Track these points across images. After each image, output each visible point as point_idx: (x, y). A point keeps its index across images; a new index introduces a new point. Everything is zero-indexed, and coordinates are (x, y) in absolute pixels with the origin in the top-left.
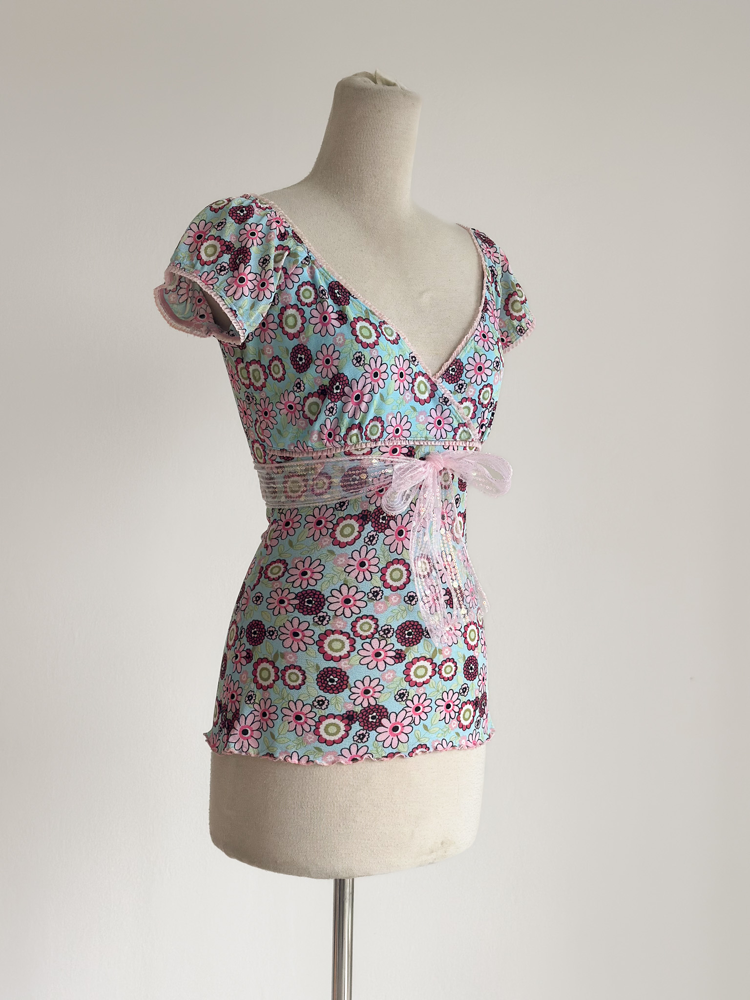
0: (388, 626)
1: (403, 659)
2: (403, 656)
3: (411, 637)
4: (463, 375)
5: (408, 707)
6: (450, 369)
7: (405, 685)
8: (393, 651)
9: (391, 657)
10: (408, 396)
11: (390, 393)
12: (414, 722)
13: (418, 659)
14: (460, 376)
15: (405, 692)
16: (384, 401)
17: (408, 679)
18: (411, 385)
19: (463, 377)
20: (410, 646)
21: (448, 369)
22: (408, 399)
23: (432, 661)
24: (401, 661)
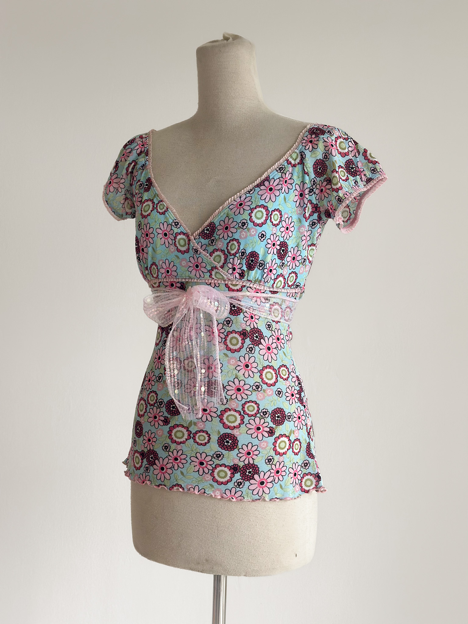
0: (162, 399)
1: (168, 423)
2: (168, 421)
3: (174, 409)
4: (215, 233)
5: (170, 456)
6: (205, 229)
7: (169, 441)
8: (163, 416)
9: (161, 420)
10: (172, 249)
11: (158, 246)
12: (174, 467)
13: (178, 426)
14: (213, 234)
15: (168, 445)
16: (155, 252)
17: (170, 437)
18: (174, 241)
19: (215, 235)
20: (173, 415)
21: (204, 230)
22: (172, 250)
23: (188, 429)
24: (167, 424)
